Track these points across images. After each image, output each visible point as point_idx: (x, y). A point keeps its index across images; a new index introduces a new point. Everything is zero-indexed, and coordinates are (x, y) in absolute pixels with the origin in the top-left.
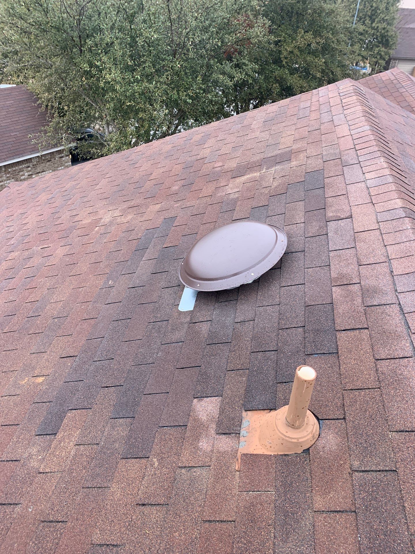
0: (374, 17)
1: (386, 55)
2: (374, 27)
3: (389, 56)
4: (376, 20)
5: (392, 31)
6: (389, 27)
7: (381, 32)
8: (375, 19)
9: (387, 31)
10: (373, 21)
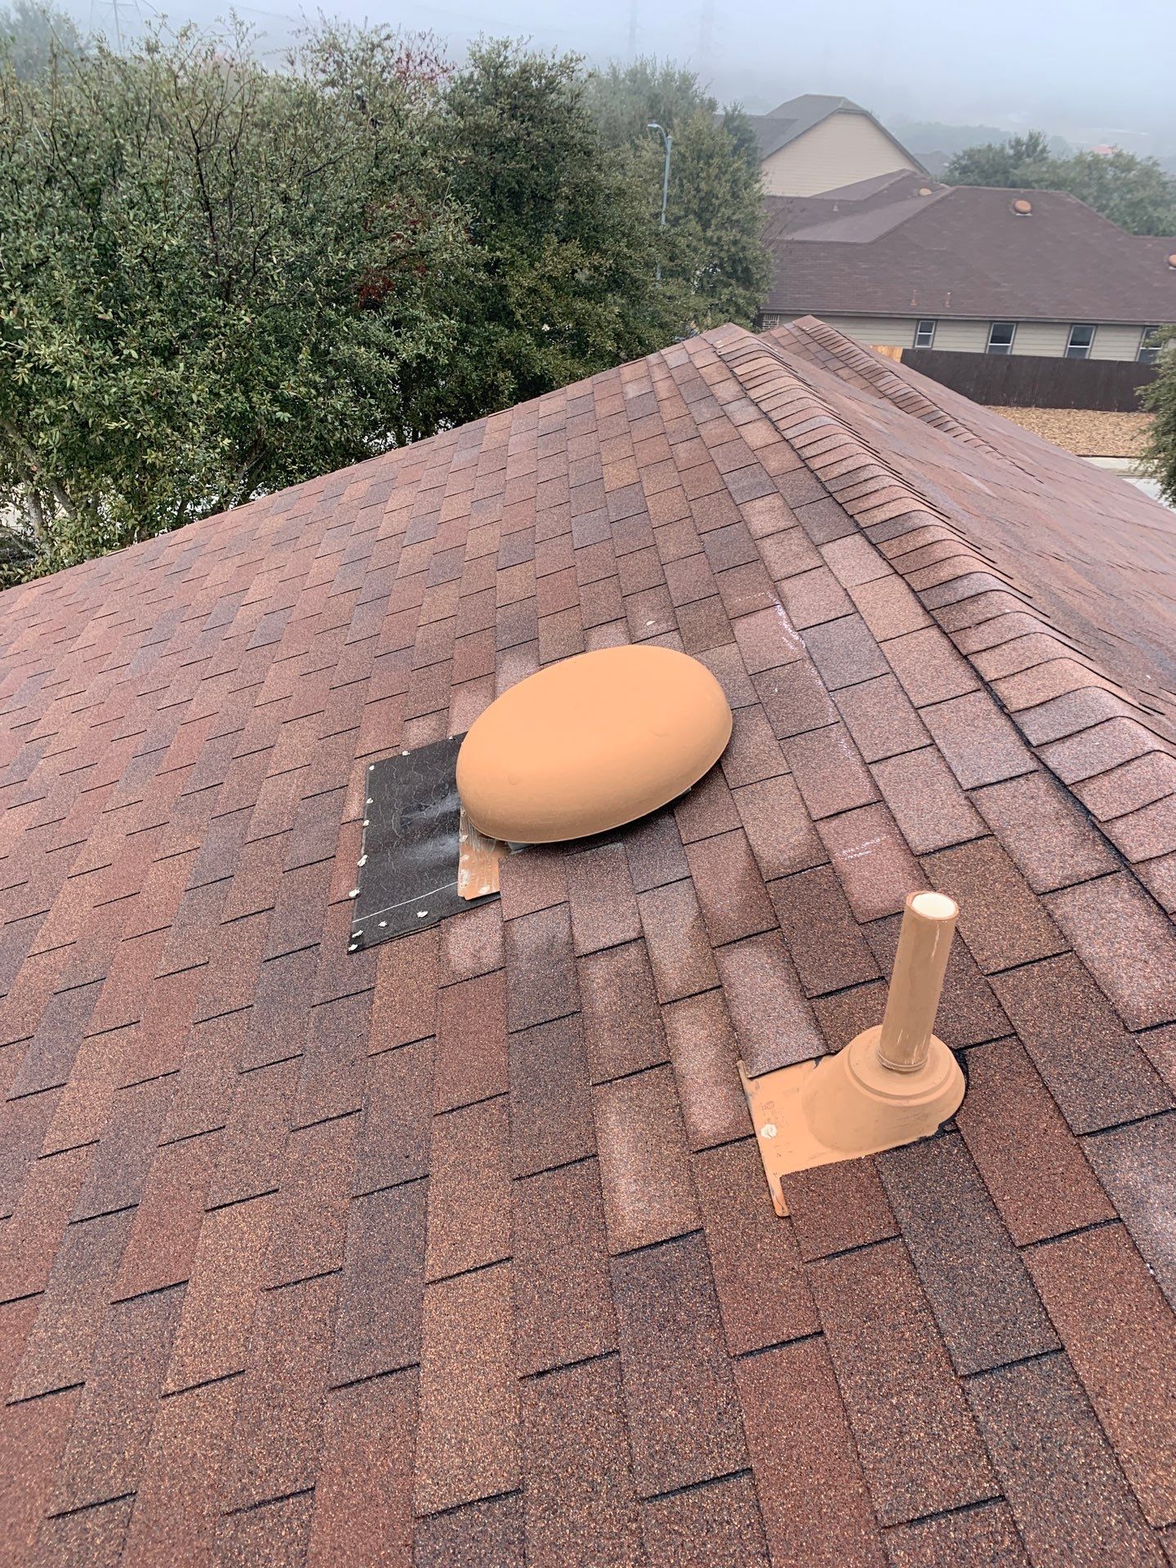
0: (707, 216)
1: (749, 304)
2: (712, 237)
3: (758, 308)
4: (713, 222)
5: (755, 246)
6: (745, 238)
7: (728, 251)
8: (710, 220)
9: (744, 249)
10: (706, 226)
